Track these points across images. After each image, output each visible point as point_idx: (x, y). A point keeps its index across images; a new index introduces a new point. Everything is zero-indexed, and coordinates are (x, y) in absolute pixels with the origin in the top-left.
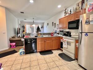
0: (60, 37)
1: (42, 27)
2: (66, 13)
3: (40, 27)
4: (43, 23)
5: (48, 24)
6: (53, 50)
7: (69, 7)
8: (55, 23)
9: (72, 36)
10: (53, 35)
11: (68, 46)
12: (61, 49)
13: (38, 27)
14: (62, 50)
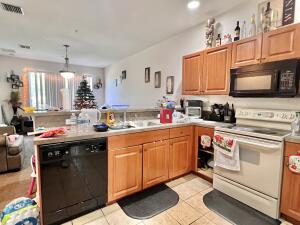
0: (194, 126)
1: (99, 85)
2: (213, 35)
3: (91, 84)
4: (103, 70)
5: (124, 72)
6: (169, 181)
7: (224, 13)
8: (158, 73)
9: (238, 122)
10: (170, 121)
11: (244, 163)
12: (201, 171)
13: (84, 84)
14: (210, 181)
